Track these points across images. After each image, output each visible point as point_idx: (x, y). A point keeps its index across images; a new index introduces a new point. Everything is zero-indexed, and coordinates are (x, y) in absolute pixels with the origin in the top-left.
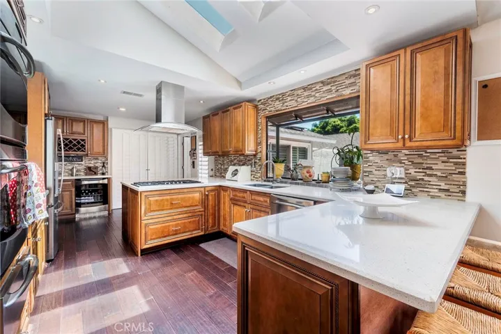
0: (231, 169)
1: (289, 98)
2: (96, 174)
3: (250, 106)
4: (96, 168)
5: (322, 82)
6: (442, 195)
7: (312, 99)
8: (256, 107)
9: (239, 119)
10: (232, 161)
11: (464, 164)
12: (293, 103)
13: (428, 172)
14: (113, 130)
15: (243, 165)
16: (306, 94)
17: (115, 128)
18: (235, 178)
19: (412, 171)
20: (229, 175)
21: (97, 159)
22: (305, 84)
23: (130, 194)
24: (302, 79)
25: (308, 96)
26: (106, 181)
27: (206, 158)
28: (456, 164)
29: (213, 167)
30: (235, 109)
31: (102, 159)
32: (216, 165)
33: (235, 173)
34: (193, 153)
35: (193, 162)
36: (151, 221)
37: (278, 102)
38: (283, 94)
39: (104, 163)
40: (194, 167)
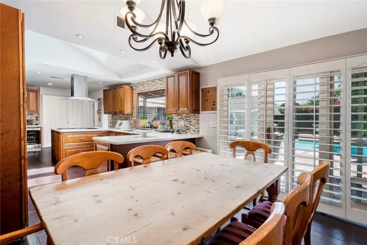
0: (119, 122)
1: (146, 85)
2: (31, 124)
3: (127, 87)
4: (32, 120)
5: (159, 79)
6: (194, 132)
7: (155, 87)
8: (132, 87)
9: (121, 94)
10: (121, 118)
11: (199, 120)
12: (148, 88)
13: (191, 123)
14: (43, 96)
15: (126, 120)
16: (153, 84)
17: (44, 94)
18: (120, 127)
19: (186, 123)
20: (117, 126)
21: (32, 115)
22: (152, 79)
23: (56, 135)
24: (151, 76)
25: (154, 85)
26: (39, 129)
27: (107, 116)
28: (197, 120)
29: (111, 121)
30: (119, 88)
31: (36, 115)
32: (113, 120)
33: (121, 124)
34: (99, 112)
35: (100, 118)
36: (68, 147)
37: (141, 87)
38: (144, 83)
39: (37, 117)
40: (100, 121)
